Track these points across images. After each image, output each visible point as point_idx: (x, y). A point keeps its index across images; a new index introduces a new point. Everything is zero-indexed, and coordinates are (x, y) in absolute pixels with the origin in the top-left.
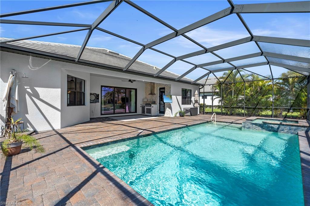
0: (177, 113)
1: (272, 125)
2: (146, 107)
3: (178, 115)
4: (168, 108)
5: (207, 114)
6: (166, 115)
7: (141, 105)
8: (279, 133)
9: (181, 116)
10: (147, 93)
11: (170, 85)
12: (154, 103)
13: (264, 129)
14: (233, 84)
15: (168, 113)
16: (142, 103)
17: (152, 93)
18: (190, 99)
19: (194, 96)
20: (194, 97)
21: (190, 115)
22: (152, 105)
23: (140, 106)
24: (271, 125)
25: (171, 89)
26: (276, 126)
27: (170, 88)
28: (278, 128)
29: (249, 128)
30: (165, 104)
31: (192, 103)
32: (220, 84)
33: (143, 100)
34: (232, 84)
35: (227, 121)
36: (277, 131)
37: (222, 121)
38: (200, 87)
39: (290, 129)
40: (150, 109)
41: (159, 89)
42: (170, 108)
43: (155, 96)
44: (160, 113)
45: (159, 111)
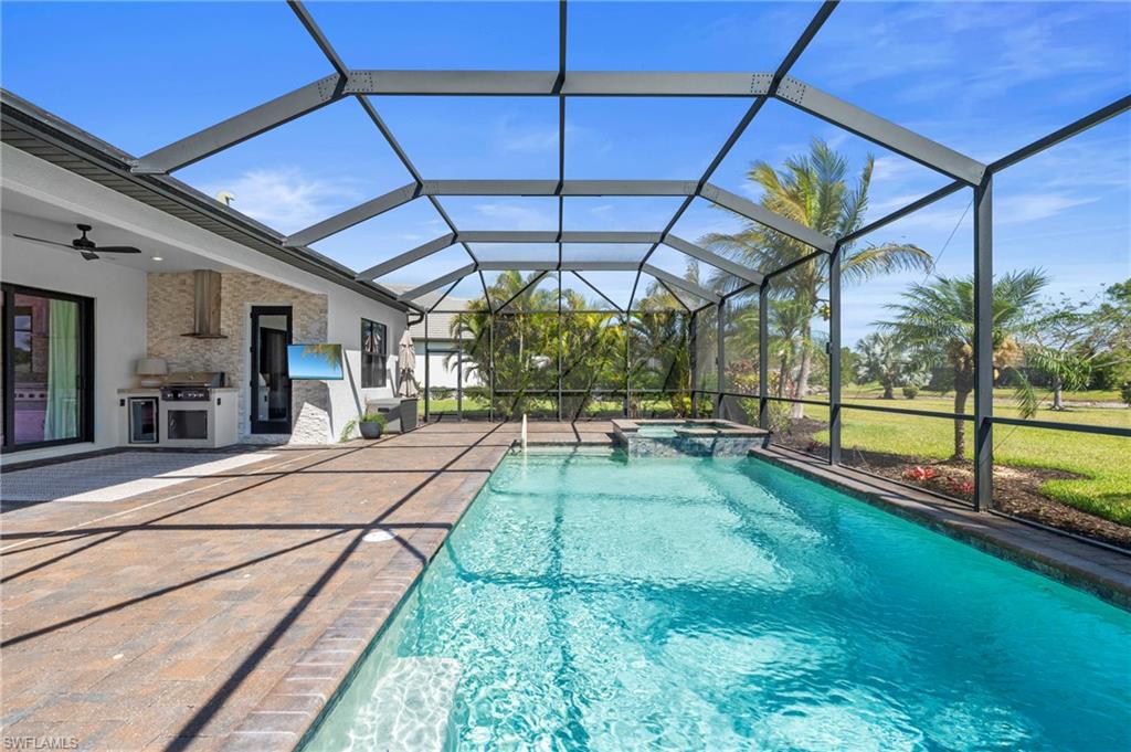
0: (350, 427)
1: (701, 439)
2: (166, 407)
3: (357, 432)
4: (310, 406)
5: (438, 421)
6: (297, 438)
7: (125, 397)
8: (714, 458)
9: (366, 436)
10: (160, 326)
11: (324, 298)
12: (222, 381)
13: (682, 451)
14: (522, 319)
15: (311, 428)
16: (126, 382)
17: (204, 331)
18: (380, 366)
19: (396, 353)
20: (396, 358)
21: (399, 429)
22: (217, 394)
23: (118, 397)
24: (698, 440)
25: (331, 317)
26: (708, 439)
27: (326, 312)
28: (713, 445)
29: (647, 454)
30: (295, 385)
31: (388, 381)
32: (482, 314)
33: (136, 365)
34: (518, 315)
35: (562, 441)
36: (710, 454)
37: (546, 441)
38: (411, 319)
39: (736, 446)
40: (205, 412)
41: (249, 311)
42: (324, 403)
43: (223, 346)
44: (253, 432)
45: (249, 423)
